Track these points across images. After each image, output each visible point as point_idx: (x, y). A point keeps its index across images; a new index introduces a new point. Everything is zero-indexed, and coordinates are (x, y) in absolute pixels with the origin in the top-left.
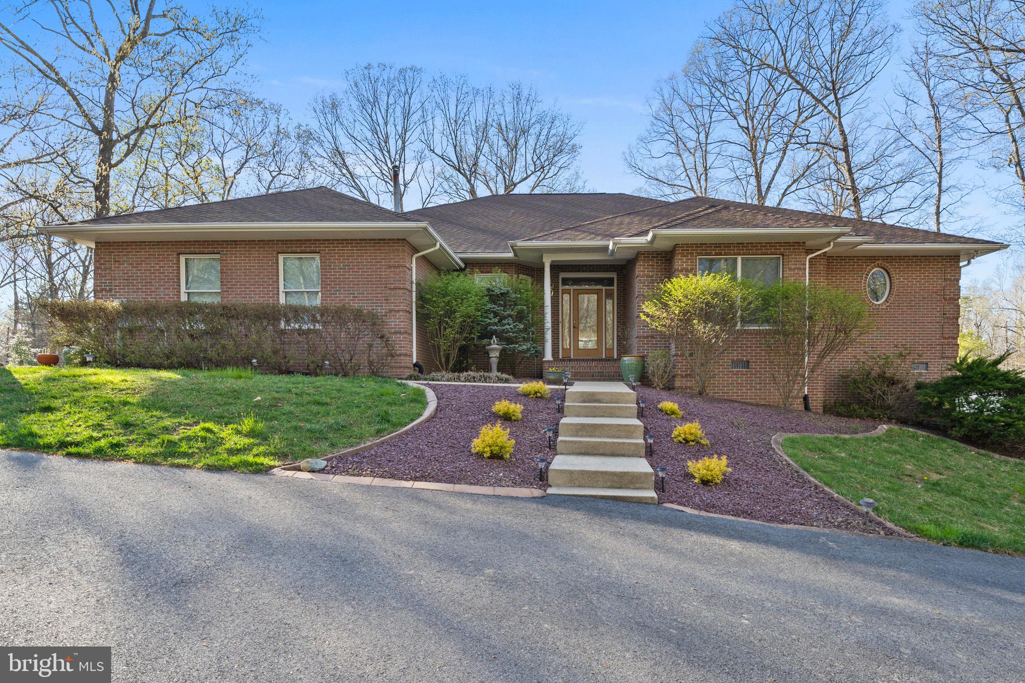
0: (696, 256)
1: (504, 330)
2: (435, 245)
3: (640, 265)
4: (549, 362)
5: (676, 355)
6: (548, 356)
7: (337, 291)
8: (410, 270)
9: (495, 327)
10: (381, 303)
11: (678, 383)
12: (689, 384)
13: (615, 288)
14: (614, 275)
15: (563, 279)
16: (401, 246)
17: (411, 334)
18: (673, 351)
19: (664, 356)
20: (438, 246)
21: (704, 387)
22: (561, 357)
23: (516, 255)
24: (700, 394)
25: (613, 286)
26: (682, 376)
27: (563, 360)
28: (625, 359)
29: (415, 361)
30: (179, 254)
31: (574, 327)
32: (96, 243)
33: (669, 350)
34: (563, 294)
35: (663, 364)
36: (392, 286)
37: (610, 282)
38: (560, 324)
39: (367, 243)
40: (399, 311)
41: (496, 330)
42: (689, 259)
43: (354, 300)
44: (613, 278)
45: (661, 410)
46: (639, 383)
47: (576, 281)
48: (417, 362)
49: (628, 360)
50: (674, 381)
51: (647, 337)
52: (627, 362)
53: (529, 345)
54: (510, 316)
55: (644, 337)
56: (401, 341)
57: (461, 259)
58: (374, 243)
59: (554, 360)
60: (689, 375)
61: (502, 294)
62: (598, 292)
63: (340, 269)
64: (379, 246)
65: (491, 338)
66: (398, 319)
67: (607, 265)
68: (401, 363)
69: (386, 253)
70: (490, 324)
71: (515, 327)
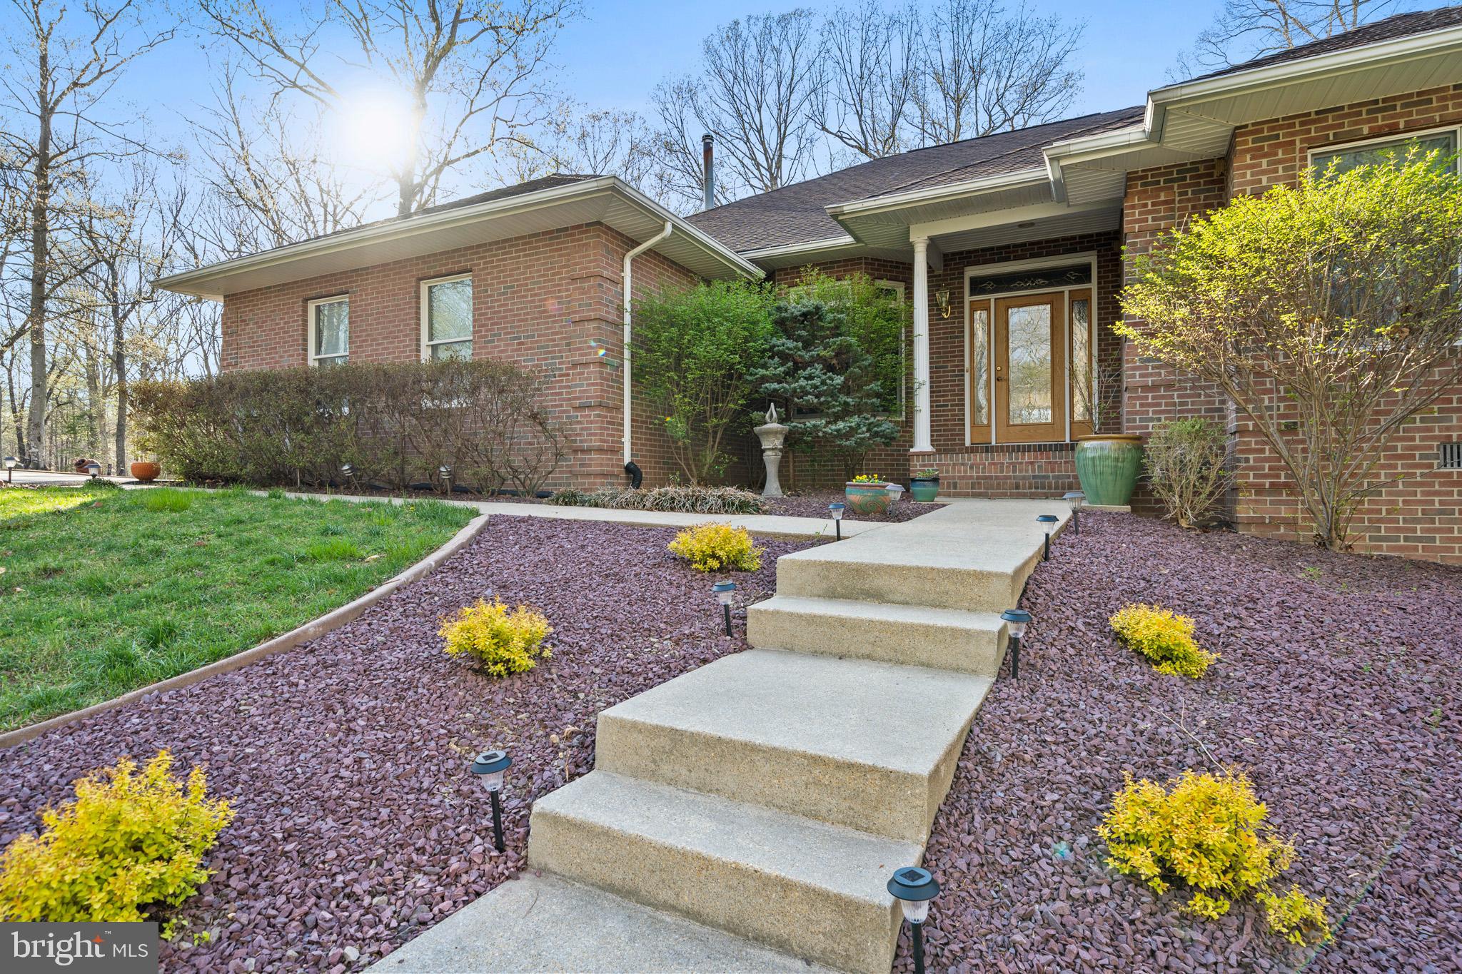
0: (1302, 150)
1: (795, 390)
2: (662, 228)
3: (1133, 207)
4: (923, 454)
5: (1241, 431)
6: (923, 441)
7: (495, 335)
8: (619, 282)
9: (775, 386)
10: (560, 351)
11: (1244, 511)
12: (1284, 512)
13: (1093, 285)
14: (1091, 258)
15: (971, 279)
16: (592, 237)
17: (619, 409)
18: (1232, 423)
19: (1199, 435)
20: (669, 228)
21: (1333, 526)
22: (968, 443)
23: (857, 239)
24: (1323, 544)
25: (1090, 281)
26: (1260, 490)
27: (973, 450)
28: (1087, 444)
29: (627, 459)
30: (306, 300)
31: (998, 379)
32: (225, 297)
33: (1224, 417)
34: (972, 311)
35: (1193, 457)
36: (577, 317)
37: (1082, 273)
38: (967, 376)
39: (541, 241)
40: (587, 364)
41: (775, 390)
42: (1280, 162)
43: (519, 350)
44: (1090, 265)
45: (1120, 638)
46: (1128, 508)
47: (1002, 282)
48: (631, 463)
49: (1095, 449)
50: (1235, 502)
51: (1155, 387)
52: (1089, 455)
53: (855, 420)
54: (819, 359)
55: (1146, 388)
56: (591, 422)
57: (754, 261)
58: (551, 239)
59: (939, 452)
60: (1286, 485)
61: (804, 315)
62: (1054, 301)
63: (499, 294)
64: (558, 244)
65: (766, 409)
66: (586, 379)
67: (1073, 238)
68: (590, 465)
69: (569, 255)
70: (764, 379)
71: (823, 383)
